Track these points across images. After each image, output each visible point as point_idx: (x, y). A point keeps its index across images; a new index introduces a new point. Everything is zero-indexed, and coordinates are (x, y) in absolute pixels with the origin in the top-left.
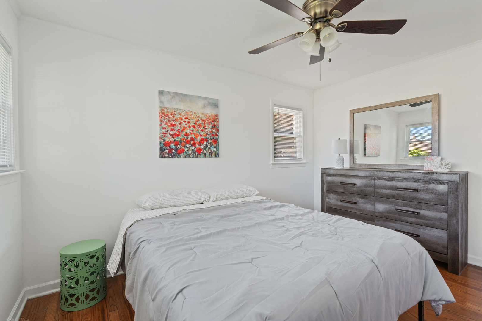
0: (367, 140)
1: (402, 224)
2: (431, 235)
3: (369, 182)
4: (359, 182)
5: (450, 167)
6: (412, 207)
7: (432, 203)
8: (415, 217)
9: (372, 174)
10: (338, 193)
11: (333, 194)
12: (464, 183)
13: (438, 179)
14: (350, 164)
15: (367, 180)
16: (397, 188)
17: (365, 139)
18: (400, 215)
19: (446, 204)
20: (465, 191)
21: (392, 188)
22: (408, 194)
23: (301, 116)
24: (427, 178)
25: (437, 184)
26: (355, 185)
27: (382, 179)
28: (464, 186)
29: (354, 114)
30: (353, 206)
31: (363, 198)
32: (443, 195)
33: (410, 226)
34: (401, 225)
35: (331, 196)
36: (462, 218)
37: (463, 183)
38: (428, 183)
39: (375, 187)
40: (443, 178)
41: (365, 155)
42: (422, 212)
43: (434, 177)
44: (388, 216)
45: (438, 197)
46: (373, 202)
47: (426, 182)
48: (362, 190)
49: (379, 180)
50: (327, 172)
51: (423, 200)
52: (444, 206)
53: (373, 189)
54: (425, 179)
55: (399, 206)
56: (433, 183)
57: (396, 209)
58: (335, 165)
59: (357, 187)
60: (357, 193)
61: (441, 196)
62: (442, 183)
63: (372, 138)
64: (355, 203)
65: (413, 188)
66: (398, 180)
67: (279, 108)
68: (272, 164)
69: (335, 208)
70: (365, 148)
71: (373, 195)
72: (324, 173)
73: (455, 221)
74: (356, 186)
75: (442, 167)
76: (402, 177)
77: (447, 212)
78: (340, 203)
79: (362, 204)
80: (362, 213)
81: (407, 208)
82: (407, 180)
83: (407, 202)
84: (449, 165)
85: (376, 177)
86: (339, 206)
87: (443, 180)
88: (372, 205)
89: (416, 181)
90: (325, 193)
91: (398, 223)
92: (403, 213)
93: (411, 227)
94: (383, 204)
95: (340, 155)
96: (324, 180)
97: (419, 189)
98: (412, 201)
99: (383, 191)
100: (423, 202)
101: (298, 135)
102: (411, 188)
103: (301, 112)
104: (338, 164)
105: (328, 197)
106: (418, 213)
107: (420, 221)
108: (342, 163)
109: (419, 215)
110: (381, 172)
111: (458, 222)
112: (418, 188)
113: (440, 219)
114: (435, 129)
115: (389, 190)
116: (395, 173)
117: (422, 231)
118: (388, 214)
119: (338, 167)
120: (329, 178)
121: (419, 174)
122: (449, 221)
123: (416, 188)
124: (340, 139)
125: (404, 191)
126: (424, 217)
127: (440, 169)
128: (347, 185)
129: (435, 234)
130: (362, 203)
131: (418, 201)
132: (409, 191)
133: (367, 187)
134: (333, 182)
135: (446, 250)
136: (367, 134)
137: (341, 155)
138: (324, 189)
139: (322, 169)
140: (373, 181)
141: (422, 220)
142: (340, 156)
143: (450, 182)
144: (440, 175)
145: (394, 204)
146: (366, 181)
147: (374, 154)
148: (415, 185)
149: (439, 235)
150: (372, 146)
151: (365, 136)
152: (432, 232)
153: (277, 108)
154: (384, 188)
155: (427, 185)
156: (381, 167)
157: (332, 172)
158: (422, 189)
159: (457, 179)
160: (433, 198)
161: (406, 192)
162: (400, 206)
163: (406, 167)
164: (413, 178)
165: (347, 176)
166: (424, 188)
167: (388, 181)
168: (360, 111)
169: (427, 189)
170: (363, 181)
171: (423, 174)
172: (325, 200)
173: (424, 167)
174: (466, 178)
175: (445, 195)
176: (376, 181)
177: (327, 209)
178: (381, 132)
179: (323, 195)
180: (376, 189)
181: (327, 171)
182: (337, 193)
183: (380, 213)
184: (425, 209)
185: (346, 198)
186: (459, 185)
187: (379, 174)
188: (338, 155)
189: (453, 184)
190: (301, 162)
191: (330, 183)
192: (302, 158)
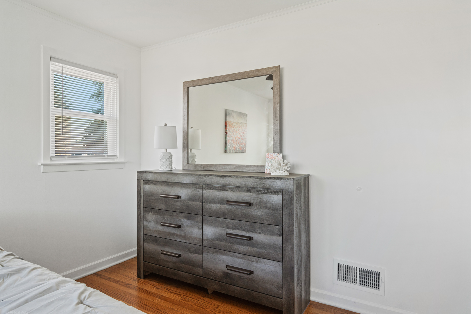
0: (228, 131)
1: (234, 256)
2: (265, 270)
3: (195, 192)
4: (184, 193)
5: (289, 169)
6: (244, 230)
7: (266, 222)
8: (248, 245)
9: (199, 179)
10: (159, 212)
11: (151, 212)
12: (303, 191)
13: (272, 187)
14: (183, 164)
15: (193, 189)
16: (228, 201)
17: (226, 130)
18: (231, 243)
19: (280, 224)
20: (304, 203)
21: (222, 201)
22: (241, 210)
23: (116, 85)
24: (260, 185)
25: (271, 194)
26: (179, 197)
27: (211, 188)
28: (302, 194)
29: (188, 88)
30: (177, 231)
31: (188, 218)
32: (277, 210)
33: (243, 258)
34: (233, 258)
35: (150, 216)
36: (300, 242)
37: (301, 191)
38: (261, 193)
39: (203, 200)
40: (277, 184)
41: (226, 151)
42: (255, 236)
43: (268, 183)
44: (218, 245)
45: (272, 213)
46: (200, 224)
47: (259, 192)
48: (187, 206)
49: (208, 189)
50: (144, 178)
51: (256, 218)
52: (278, 227)
53: (201, 204)
54: (258, 187)
55: (230, 229)
56: (267, 193)
57: (227, 234)
58: (159, 166)
59: (181, 201)
60: (182, 211)
61: (276, 211)
62: (275, 192)
63: (235, 129)
64: (179, 227)
65: (245, 200)
66: (228, 189)
67: (63, 65)
68: (44, 165)
69: (155, 235)
70: (226, 141)
71: (200, 213)
72: (140, 179)
73: (289, 248)
74: (179, 199)
75: (281, 169)
76: (233, 184)
77: (282, 235)
78: (161, 228)
79: (187, 228)
80: (187, 242)
81: (239, 231)
82: (238, 188)
83: (238, 221)
84: (288, 166)
85: (204, 184)
86: (159, 232)
87: (277, 188)
88: (199, 229)
89: (249, 190)
90: (142, 212)
91: (229, 255)
92: (234, 239)
93: (244, 260)
94: (212, 226)
95: (166, 149)
96: (140, 191)
97: (252, 202)
98: (245, 220)
99: (212, 206)
100: (256, 221)
101: (111, 117)
102: (244, 201)
103: (116, 79)
104: (162, 165)
105: (145, 218)
106: (251, 238)
107: (253, 250)
108: (168, 163)
109: (252, 241)
110: (210, 177)
111: (292, 249)
112: (251, 200)
113: (274, 246)
114: (276, 115)
115: (219, 205)
116: (225, 178)
117: (255, 264)
118: (217, 242)
119: (163, 170)
120: (147, 187)
121: (252, 179)
122: (284, 248)
123: (249, 201)
124: (166, 124)
125: (235, 206)
126: (257, 245)
127: (278, 171)
128: (169, 199)
129: (270, 269)
130: (188, 226)
131: (251, 220)
132: (241, 205)
133: (193, 200)
134: (152, 194)
135: (281, 292)
136: (228, 123)
137: (169, 151)
138: (140, 206)
139: (138, 172)
140: (200, 191)
141: (256, 249)
142: (166, 151)
143: (284, 191)
144: (273, 180)
145: (225, 225)
146: (192, 191)
147: (238, 149)
148: (247, 196)
149: (274, 270)
150: (235, 140)
151: (226, 126)
152: (266, 265)
153: (60, 65)
154: (213, 201)
155: (260, 196)
156: (219, 169)
157: (150, 177)
158: (255, 201)
159: (291, 186)
160: (267, 215)
161: (238, 206)
162: (232, 229)
163: (247, 169)
164: (246, 187)
165: (170, 184)
166: (257, 199)
167: (218, 190)
168: (195, 83)
169: (261, 202)
170: (189, 191)
171: (256, 179)
172: (142, 222)
173: (265, 168)
174: (307, 183)
175: (280, 210)
176: (204, 191)
177: (145, 238)
178: (247, 121)
179: (139, 216)
180: (203, 204)
181: (145, 176)
182: (157, 211)
183: (208, 240)
184: (258, 231)
185: (168, 219)
186: (293, 195)
187: (208, 180)
188: (163, 150)
189: (287, 194)
190: (116, 160)
191: (148, 196)
192: (117, 153)
